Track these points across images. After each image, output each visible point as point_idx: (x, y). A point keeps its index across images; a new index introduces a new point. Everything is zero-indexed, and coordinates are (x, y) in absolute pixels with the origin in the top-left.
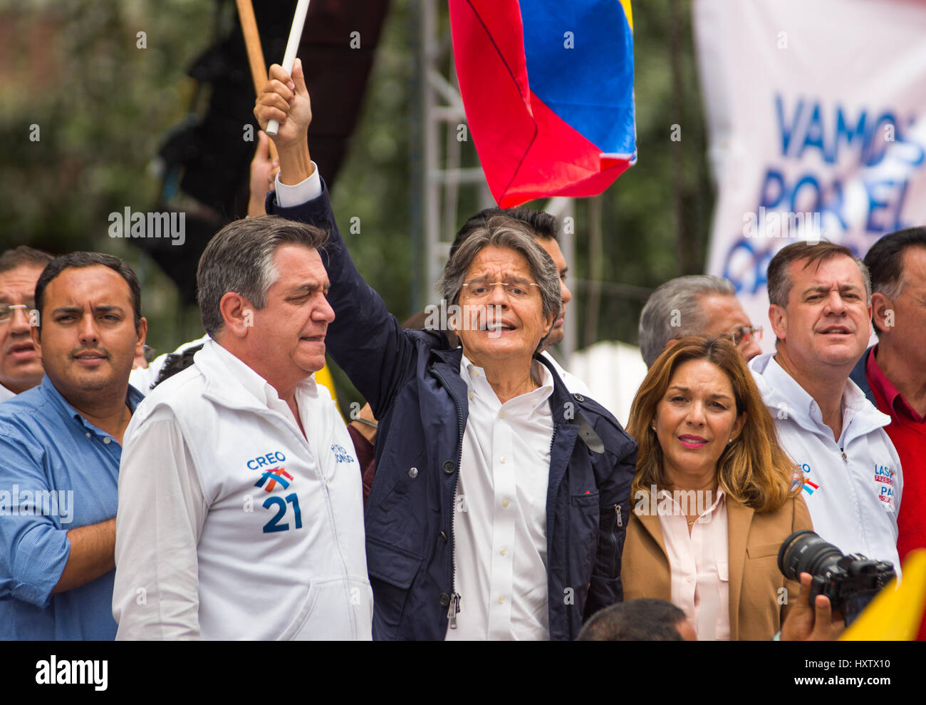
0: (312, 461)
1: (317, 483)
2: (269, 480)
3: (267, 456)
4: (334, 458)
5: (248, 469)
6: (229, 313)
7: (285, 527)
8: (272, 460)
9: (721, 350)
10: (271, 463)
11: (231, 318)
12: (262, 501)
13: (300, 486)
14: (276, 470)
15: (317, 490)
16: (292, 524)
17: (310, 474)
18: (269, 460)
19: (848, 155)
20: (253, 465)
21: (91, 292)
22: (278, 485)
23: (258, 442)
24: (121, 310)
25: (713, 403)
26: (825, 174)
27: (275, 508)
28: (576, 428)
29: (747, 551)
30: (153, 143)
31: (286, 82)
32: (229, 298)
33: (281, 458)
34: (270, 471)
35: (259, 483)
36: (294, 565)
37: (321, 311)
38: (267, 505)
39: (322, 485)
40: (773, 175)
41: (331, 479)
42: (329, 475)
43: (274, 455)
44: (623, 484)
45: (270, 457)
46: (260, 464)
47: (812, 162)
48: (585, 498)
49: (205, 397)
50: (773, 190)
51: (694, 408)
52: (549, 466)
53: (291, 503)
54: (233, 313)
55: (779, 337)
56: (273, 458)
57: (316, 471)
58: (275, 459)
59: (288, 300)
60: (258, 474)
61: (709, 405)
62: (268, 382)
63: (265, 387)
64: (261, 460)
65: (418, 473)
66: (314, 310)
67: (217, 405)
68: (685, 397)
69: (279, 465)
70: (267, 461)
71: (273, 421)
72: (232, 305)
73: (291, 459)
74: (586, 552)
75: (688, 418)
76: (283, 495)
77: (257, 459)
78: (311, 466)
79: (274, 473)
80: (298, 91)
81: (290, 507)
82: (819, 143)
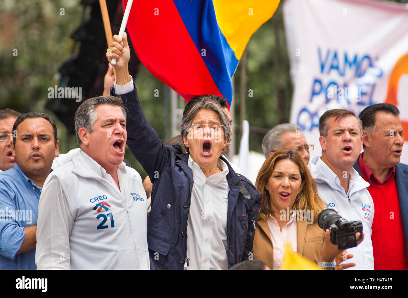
0: (120, 200)
1: (123, 209)
2: (99, 207)
3: (99, 197)
4: (132, 199)
5: (90, 202)
6: (82, 137)
7: (107, 227)
8: (101, 199)
9: (294, 155)
10: (100, 200)
11: (83, 138)
12: (96, 216)
13: (114, 210)
14: (102, 203)
15: (122, 212)
16: (110, 226)
17: (119, 205)
18: (100, 199)
20: (92, 201)
21: (37, 128)
22: (103, 209)
23: (95, 191)
24: (49, 136)
25: (292, 177)
27: (102, 219)
28: (239, 188)
29: (305, 239)
30: (56, 66)
31: (120, 43)
32: (81, 130)
33: (105, 198)
34: (99, 204)
35: (95, 208)
36: (110, 243)
38: (98, 218)
39: (125, 210)
40: (317, 81)
41: (130, 208)
42: (129, 206)
43: (102, 197)
44: (256, 211)
45: (100, 197)
46: (96, 200)
47: (334, 75)
48: (242, 218)
49: (73, 172)
50: (317, 87)
51: (285, 180)
52: (227, 204)
54: (84, 136)
55: (323, 149)
56: (102, 198)
57: (122, 204)
58: (103, 198)
60: (94, 205)
61: (291, 178)
62: (102, 166)
63: (100, 169)
64: (96, 199)
65: (171, 207)
67: (78, 176)
68: (280, 176)
69: (104, 201)
70: (99, 199)
71: (103, 183)
72: (83, 133)
73: (110, 198)
74: (243, 240)
75: (283, 184)
76: (105, 213)
77: (95, 198)
78: (119, 202)
79: (101, 204)
80: (125, 46)
81: (109, 218)
82: (337, 68)
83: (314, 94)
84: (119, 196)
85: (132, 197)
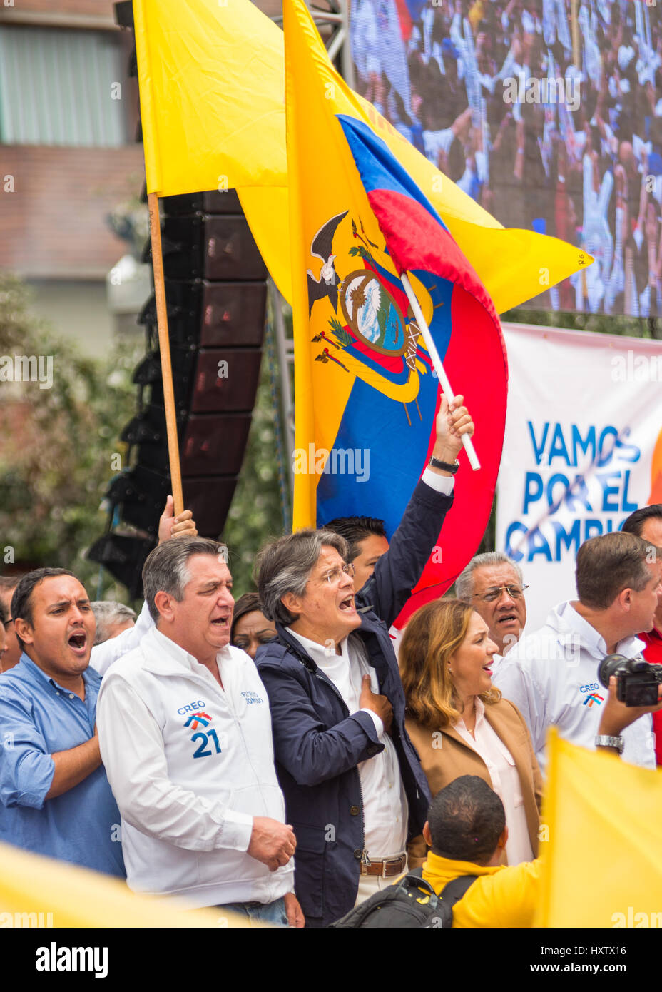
0: (226, 706)
1: (231, 721)
2: (193, 721)
3: (192, 704)
4: (245, 701)
5: (179, 714)
6: (161, 606)
7: (209, 753)
8: (195, 707)
10: (195, 709)
11: (163, 609)
12: (191, 736)
13: (217, 724)
14: (198, 714)
15: (231, 725)
17: (225, 715)
18: (193, 706)
19: (584, 459)
20: (181, 712)
22: (200, 724)
23: (185, 695)
26: (570, 474)
27: (200, 740)
32: (160, 596)
33: (202, 705)
34: (194, 715)
35: (187, 724)
36: (217, 779)
37: (224, 599)
39: (235, 721)
40: (532, 477)
41: (242, 717)
42: (241, 713)
43: (197, 704)
46: (187, 710)
47: (559, 465)
49: (144, 670)
50: (534, 487)
53: (211, 736)
54: (164, 605)
57: (229, 713)
58: (198, 706)
59: (200, 593)
60: (185, 719)
62: (190, 653)
63: (188, 657)
64: (187, 708)
66: (219, 599)
69: (201, 710)
70: (192, 708)
71: (195, 681)
72: (163, 600)
73: (209, 706)
76: (205, 731)
77: (185, 707)
78: (225, 709)
79: (196, 716)
81: (210, 739)
82: (563, 452)
83: (529, 498)
84: (224, 699)
85: (244, 698)
